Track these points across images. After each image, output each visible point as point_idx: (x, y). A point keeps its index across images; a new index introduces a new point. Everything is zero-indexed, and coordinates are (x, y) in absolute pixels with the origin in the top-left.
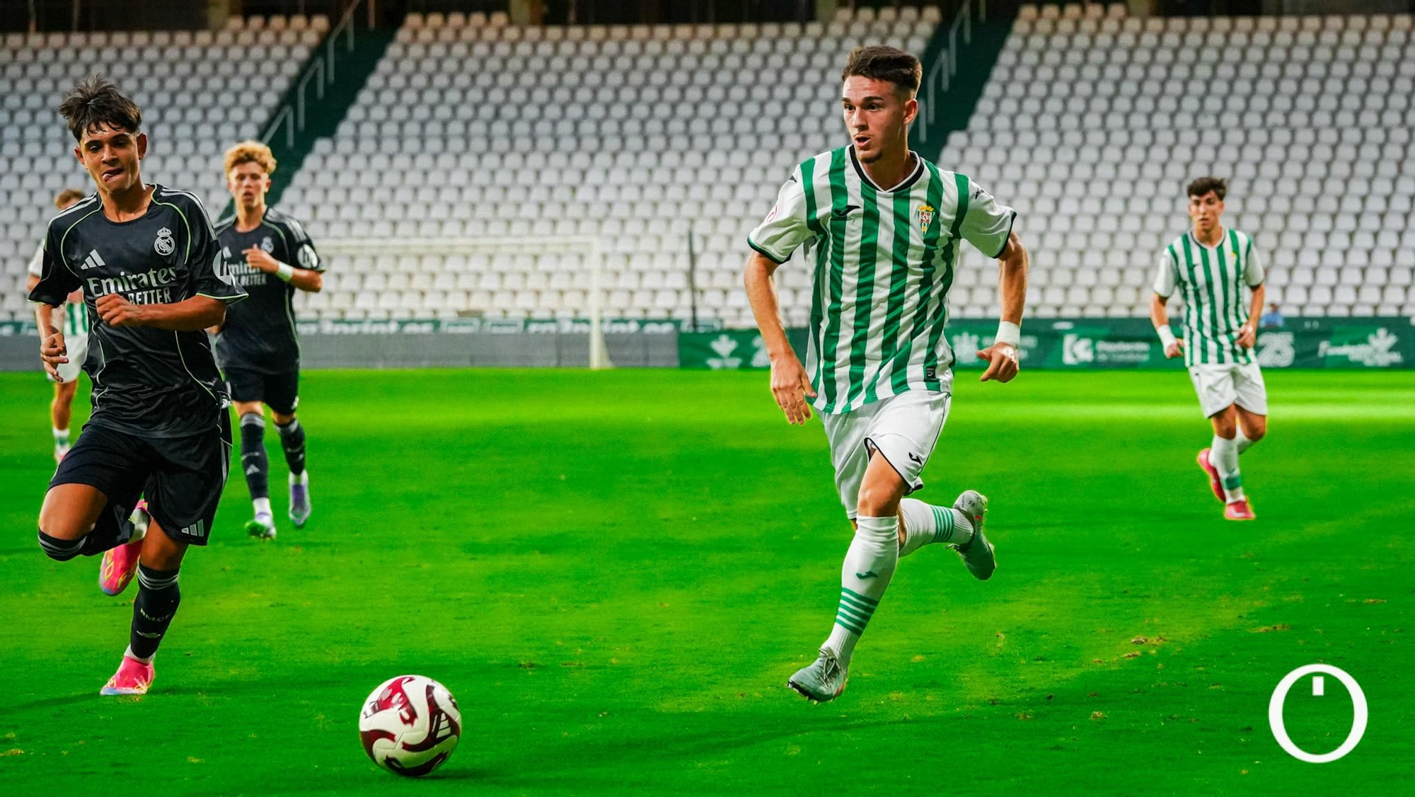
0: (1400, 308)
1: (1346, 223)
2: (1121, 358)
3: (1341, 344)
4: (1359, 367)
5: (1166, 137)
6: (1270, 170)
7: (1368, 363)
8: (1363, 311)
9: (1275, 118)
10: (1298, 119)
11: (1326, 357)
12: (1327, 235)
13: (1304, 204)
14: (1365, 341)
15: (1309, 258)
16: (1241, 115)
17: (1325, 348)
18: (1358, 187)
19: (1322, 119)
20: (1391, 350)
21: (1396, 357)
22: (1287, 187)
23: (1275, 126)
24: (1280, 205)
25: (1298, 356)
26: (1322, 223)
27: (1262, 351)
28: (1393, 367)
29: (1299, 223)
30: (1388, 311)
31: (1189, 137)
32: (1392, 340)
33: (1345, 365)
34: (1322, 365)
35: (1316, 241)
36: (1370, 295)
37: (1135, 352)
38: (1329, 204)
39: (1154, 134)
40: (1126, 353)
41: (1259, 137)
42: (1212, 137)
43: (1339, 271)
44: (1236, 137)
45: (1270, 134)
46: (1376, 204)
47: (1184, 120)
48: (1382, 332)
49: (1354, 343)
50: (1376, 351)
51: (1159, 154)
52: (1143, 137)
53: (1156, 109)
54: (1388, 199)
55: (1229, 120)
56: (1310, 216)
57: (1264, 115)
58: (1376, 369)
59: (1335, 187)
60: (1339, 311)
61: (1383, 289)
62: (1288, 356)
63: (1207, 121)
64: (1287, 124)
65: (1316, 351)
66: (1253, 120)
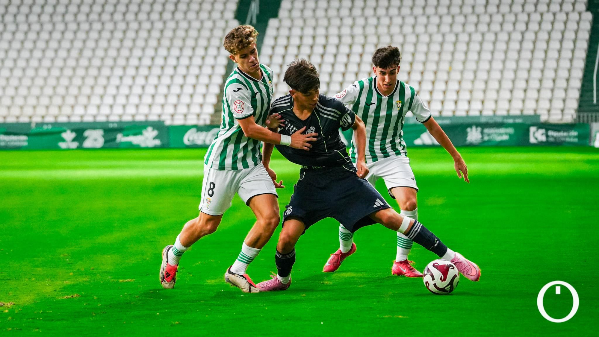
0: (159, 116)
1: (131, 71)
2: (12, 144)
3: (128, 135)
4: (137, 148)
5: (36, 27)
6: (91, 44)
7: (143, 145)
8: (140, 118)
9: (94, 17)
10: (106, 17)
11: (121, 143)
12: (121, 78)
13: (109, 62)
14: (141, 133)
15: (112, 91)
16: (76, 15)
17: (120, 138)
18: (137, 53)
19: (118, 17)
20: (155, 138)
21: (158, 142)
22: (100, 53)
23: (94, 21)
24: (96, 62)
25: (106, 142)
26: (118, 72)
27: (87, 139)
28: (155, 148)
29: (106, 72)
30: (153, 118)
31: (48, 27)
32: (155, 133)
33: (131, 147)
34: (119, 147)
35: (115, 81)
36: (144, 110)
37: (20, 141)
38: (121, 62)
39: (29, 25)
40: (15, 141)
41: (85, 26)
42: (60, 27)
43: (140, 97)
44: (73, 26)
45: (91, 24)
46: (147, 62)
47: (45, 18)
48: (150, 129)
49: (135, 134)
50: (147, 139)
51: (32, 36)
52: (23, 27)
53: (31, 12)
54: (153, 59)
55: (69, 18)
56: (112, 68)
57: (88, 15)
58: (147, 148)
59: (125, 53)
60: (127, 118)
61: (150, 106)
62: (100, 142)
63: (58, 18)
64: (99, 20)
65: (115, 139)
66: (82, 17)
